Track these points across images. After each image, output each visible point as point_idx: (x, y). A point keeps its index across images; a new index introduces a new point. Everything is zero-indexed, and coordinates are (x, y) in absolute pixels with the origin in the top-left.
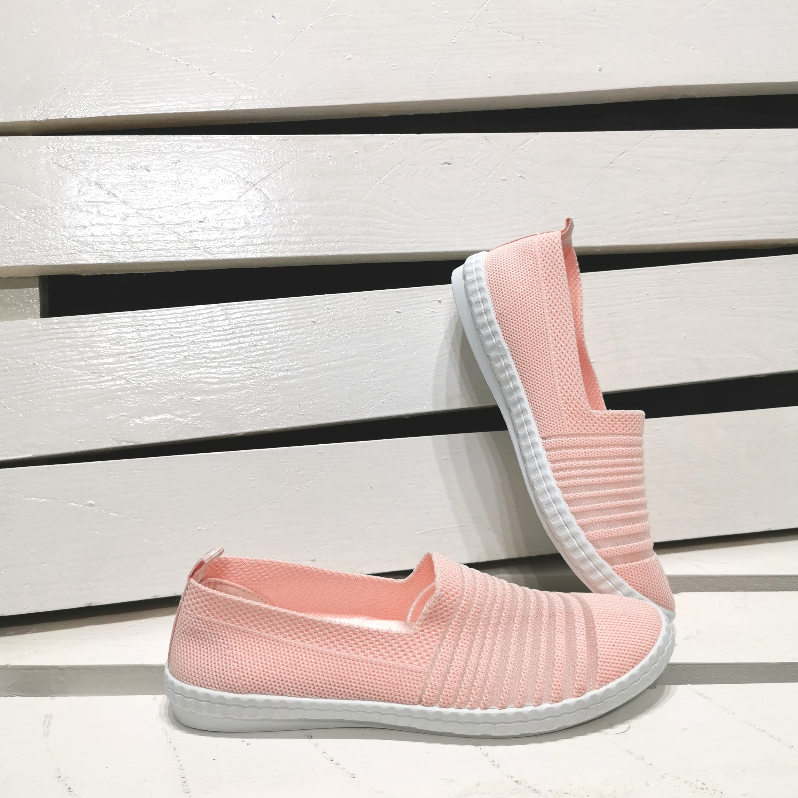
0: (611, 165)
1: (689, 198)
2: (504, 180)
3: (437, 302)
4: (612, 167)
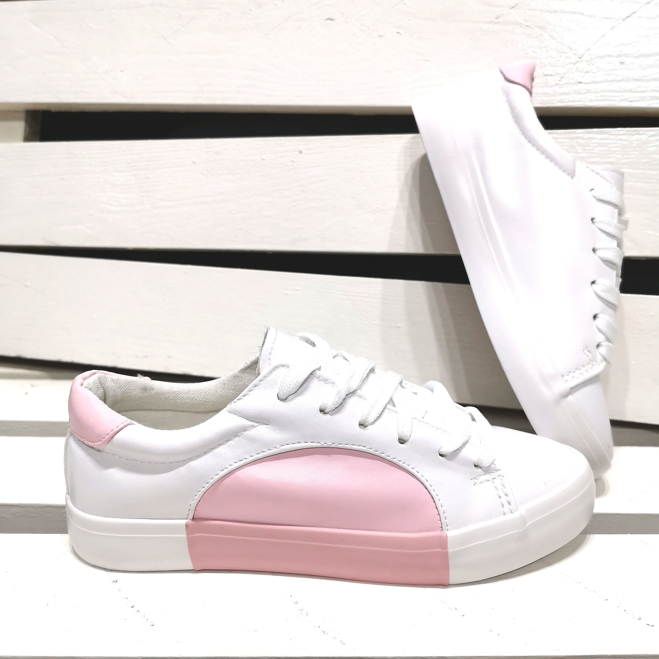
0: (497, 20)
1: (580, 58)
2: (380, 36)
3: (297, 153)
4: (497, 23)
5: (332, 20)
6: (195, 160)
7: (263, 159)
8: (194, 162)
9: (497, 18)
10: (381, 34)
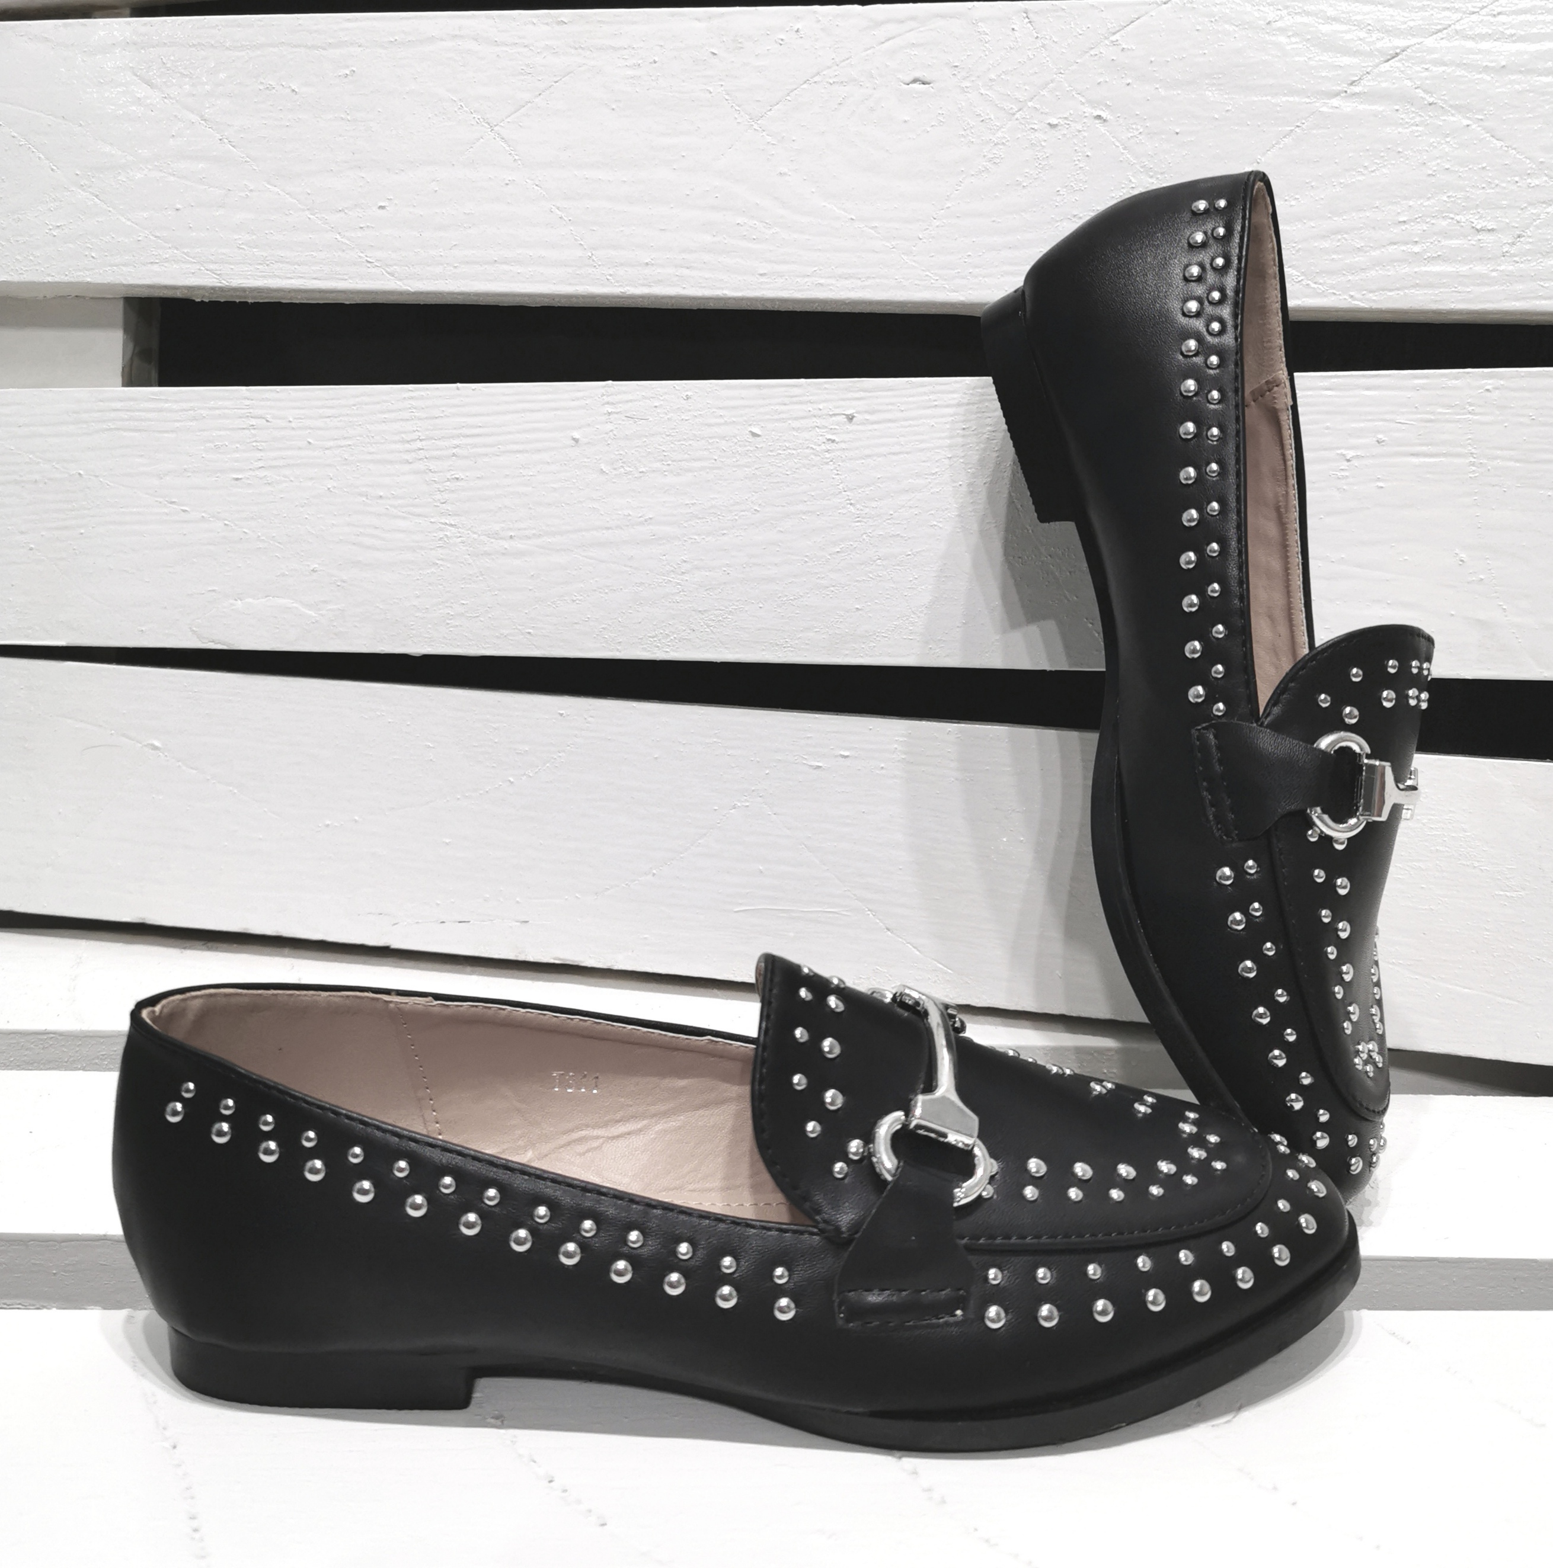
0: (1353, 89)
2: (1052, 126)
3: (843, 419)
4: (1354, 94)
5: (924, 83)
6: (576, 435)
7: (754, 435)
8: (576, 440)
9: (1352, 83)
10: (1054, 121)
